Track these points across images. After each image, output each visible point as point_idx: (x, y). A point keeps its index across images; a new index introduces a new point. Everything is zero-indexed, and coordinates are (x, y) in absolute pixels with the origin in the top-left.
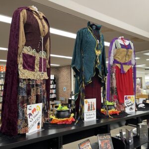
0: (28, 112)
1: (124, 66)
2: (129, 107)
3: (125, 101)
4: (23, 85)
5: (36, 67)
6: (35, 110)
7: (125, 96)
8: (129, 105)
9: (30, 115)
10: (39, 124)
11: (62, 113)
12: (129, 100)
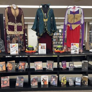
0: (11, 46)
1: (72, 25)
2: (74, 50)
3: (72, 46)
4: (8, 37)
5: (15, 30)
6: (14, 46)
7: (72, 44)
8: (74, 49)
9: (12, 47)
10: (17, 51)
11: (29, 48)
12: (75, 46)
